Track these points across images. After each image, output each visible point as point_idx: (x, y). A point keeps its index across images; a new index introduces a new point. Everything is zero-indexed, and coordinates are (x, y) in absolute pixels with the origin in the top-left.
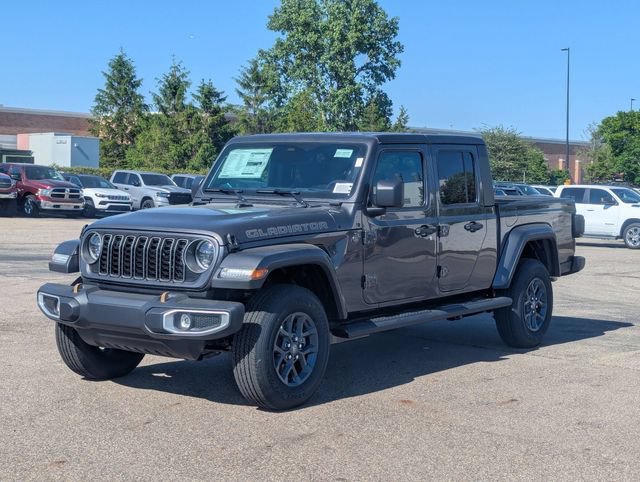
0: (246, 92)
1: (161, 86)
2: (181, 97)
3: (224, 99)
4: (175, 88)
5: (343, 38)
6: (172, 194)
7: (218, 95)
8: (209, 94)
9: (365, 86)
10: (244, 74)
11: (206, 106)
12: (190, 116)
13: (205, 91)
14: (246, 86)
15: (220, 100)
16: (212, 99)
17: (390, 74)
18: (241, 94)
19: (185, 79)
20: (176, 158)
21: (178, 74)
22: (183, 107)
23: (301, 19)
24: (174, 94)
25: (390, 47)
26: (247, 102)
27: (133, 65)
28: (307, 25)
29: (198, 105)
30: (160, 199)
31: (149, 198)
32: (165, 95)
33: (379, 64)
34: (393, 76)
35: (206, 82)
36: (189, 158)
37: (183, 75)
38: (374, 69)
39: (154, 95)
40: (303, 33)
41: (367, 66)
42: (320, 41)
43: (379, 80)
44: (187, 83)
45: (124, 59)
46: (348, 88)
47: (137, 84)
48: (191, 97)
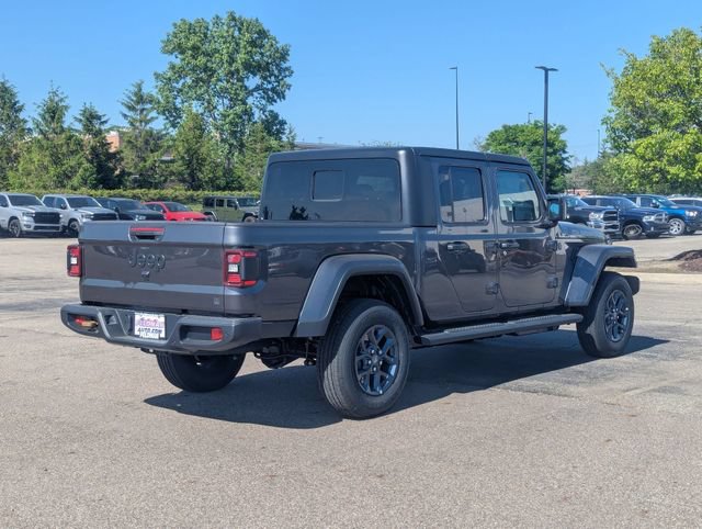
0: (130, 114)
1: (40, 110)
2: (60, 120)
3: (106, 122)
4: (54, 112)
5: (232, 61)
6: (36, 213)
7: (99, 118)
8: (91, 118)
9: (257, 107)
10: (129, 97)
11: (88, 130)
12: (70, 138)
13: (87, 114)
14: (131, 108)
15: (103, 123)
16: (95, 121)
17: (281, 96)
18: (125, 116)
19: (63, 104)
20: (55, 178)
21: (56, 99)
22: (63, 130)
23: (190, 44)
24: (53, 118)
25: (281, 70)
26: (132, 124)
27: (15, 91)
28: (195, 48)
29: (79, 126)
30: (25, 218)
31: (16, 218)
32: (44, 119)
33: (270, 86)
34: (284, 98)
35: (88, 106)
36: (70, 178)
37: (61, 100)
38: (266, 91)
39: (34, 119)
40: (193, 57)
41: (257, 88)
42: (209, 64)
43: (271, 101)
44: (66, 108)
45: (7, 85)
46: (239, 109)
47: (20, 110)
48: (71, 120)
